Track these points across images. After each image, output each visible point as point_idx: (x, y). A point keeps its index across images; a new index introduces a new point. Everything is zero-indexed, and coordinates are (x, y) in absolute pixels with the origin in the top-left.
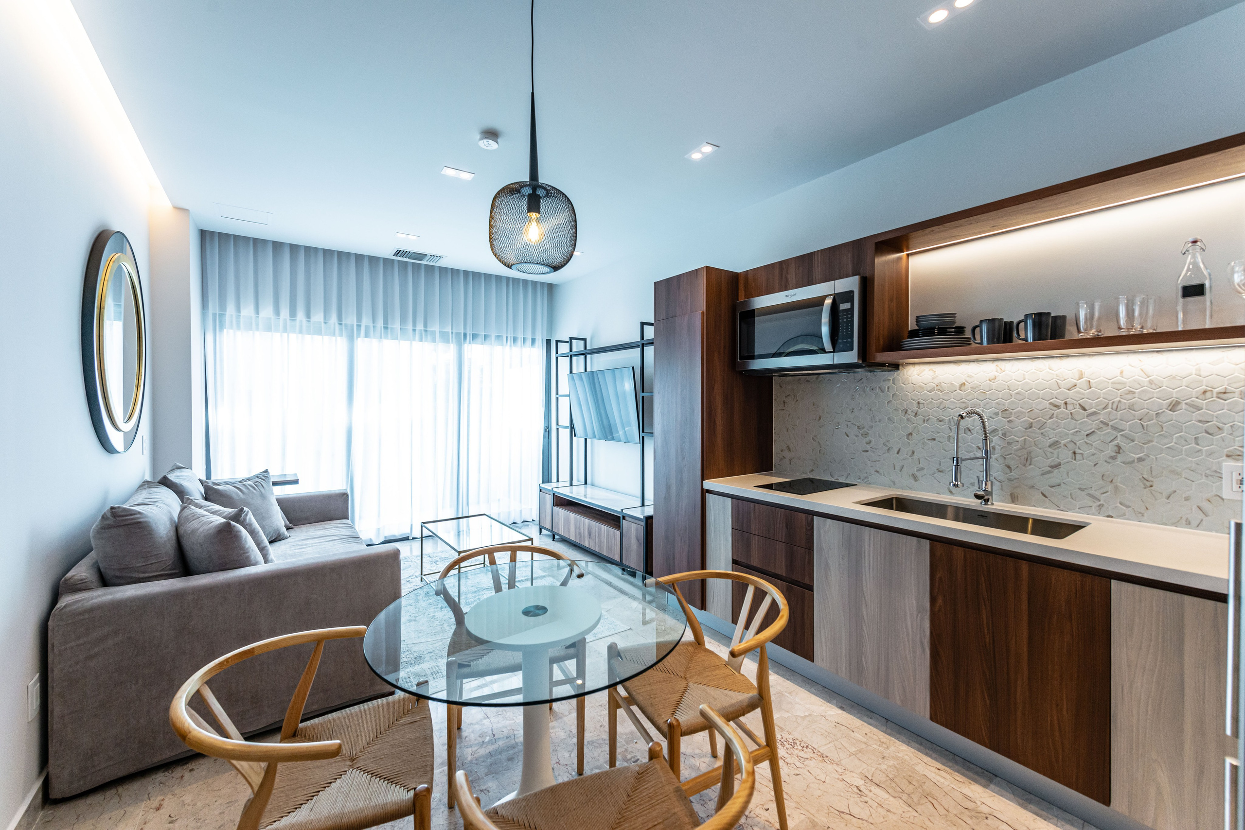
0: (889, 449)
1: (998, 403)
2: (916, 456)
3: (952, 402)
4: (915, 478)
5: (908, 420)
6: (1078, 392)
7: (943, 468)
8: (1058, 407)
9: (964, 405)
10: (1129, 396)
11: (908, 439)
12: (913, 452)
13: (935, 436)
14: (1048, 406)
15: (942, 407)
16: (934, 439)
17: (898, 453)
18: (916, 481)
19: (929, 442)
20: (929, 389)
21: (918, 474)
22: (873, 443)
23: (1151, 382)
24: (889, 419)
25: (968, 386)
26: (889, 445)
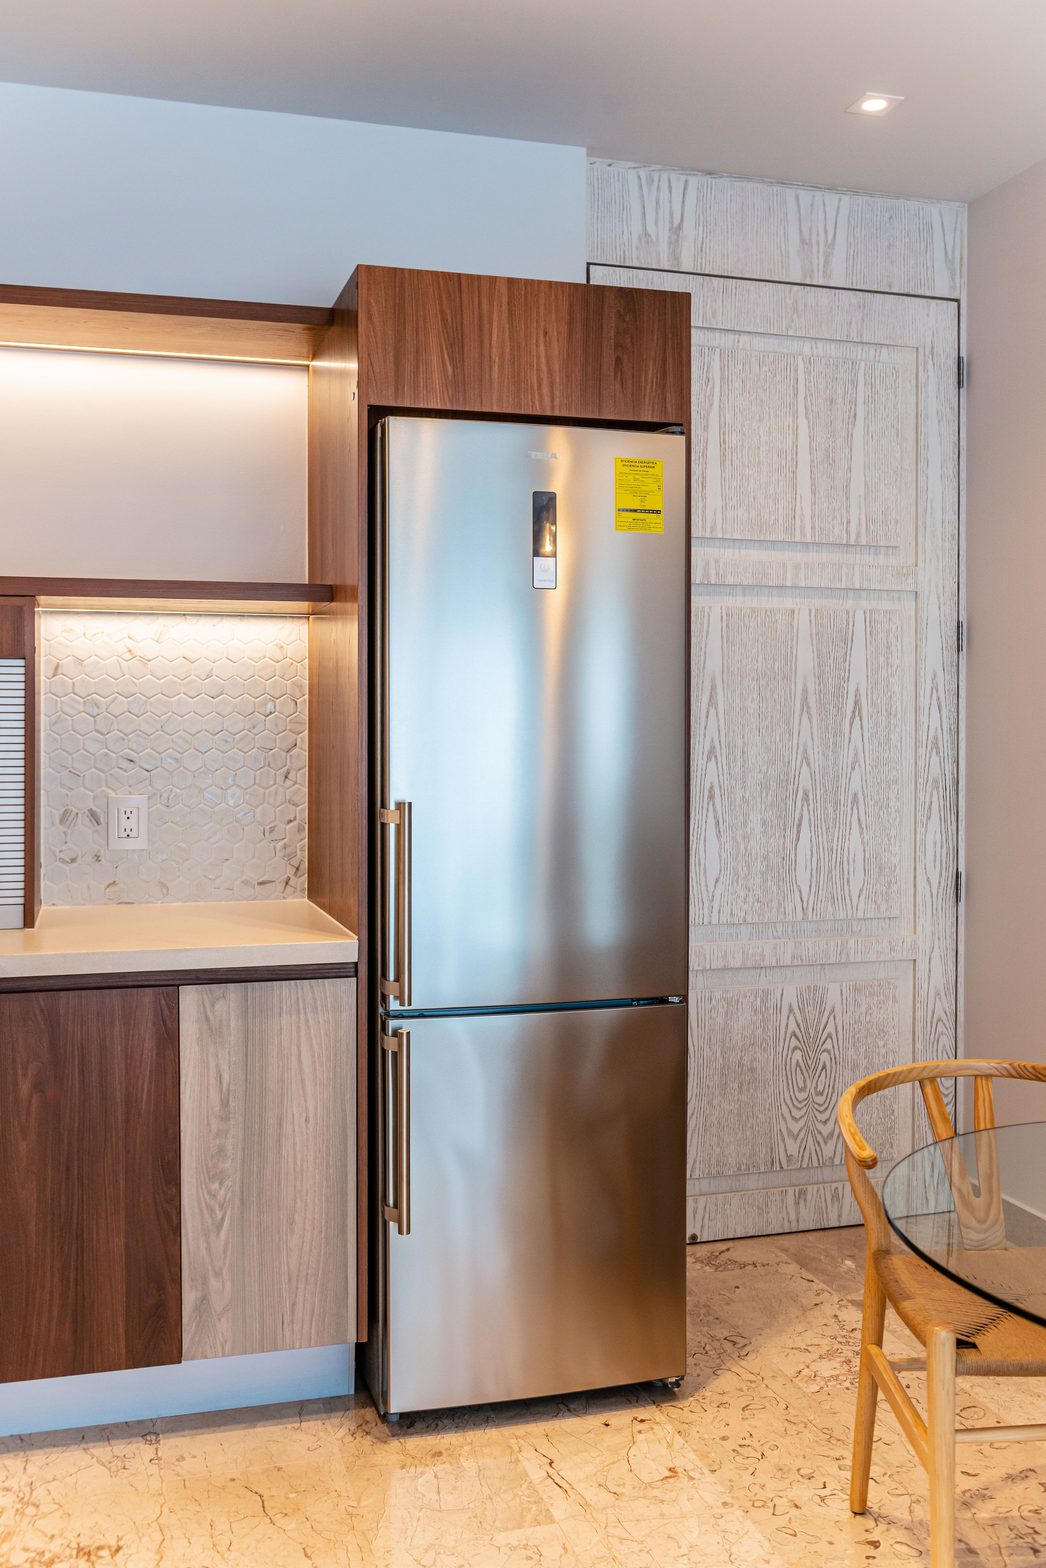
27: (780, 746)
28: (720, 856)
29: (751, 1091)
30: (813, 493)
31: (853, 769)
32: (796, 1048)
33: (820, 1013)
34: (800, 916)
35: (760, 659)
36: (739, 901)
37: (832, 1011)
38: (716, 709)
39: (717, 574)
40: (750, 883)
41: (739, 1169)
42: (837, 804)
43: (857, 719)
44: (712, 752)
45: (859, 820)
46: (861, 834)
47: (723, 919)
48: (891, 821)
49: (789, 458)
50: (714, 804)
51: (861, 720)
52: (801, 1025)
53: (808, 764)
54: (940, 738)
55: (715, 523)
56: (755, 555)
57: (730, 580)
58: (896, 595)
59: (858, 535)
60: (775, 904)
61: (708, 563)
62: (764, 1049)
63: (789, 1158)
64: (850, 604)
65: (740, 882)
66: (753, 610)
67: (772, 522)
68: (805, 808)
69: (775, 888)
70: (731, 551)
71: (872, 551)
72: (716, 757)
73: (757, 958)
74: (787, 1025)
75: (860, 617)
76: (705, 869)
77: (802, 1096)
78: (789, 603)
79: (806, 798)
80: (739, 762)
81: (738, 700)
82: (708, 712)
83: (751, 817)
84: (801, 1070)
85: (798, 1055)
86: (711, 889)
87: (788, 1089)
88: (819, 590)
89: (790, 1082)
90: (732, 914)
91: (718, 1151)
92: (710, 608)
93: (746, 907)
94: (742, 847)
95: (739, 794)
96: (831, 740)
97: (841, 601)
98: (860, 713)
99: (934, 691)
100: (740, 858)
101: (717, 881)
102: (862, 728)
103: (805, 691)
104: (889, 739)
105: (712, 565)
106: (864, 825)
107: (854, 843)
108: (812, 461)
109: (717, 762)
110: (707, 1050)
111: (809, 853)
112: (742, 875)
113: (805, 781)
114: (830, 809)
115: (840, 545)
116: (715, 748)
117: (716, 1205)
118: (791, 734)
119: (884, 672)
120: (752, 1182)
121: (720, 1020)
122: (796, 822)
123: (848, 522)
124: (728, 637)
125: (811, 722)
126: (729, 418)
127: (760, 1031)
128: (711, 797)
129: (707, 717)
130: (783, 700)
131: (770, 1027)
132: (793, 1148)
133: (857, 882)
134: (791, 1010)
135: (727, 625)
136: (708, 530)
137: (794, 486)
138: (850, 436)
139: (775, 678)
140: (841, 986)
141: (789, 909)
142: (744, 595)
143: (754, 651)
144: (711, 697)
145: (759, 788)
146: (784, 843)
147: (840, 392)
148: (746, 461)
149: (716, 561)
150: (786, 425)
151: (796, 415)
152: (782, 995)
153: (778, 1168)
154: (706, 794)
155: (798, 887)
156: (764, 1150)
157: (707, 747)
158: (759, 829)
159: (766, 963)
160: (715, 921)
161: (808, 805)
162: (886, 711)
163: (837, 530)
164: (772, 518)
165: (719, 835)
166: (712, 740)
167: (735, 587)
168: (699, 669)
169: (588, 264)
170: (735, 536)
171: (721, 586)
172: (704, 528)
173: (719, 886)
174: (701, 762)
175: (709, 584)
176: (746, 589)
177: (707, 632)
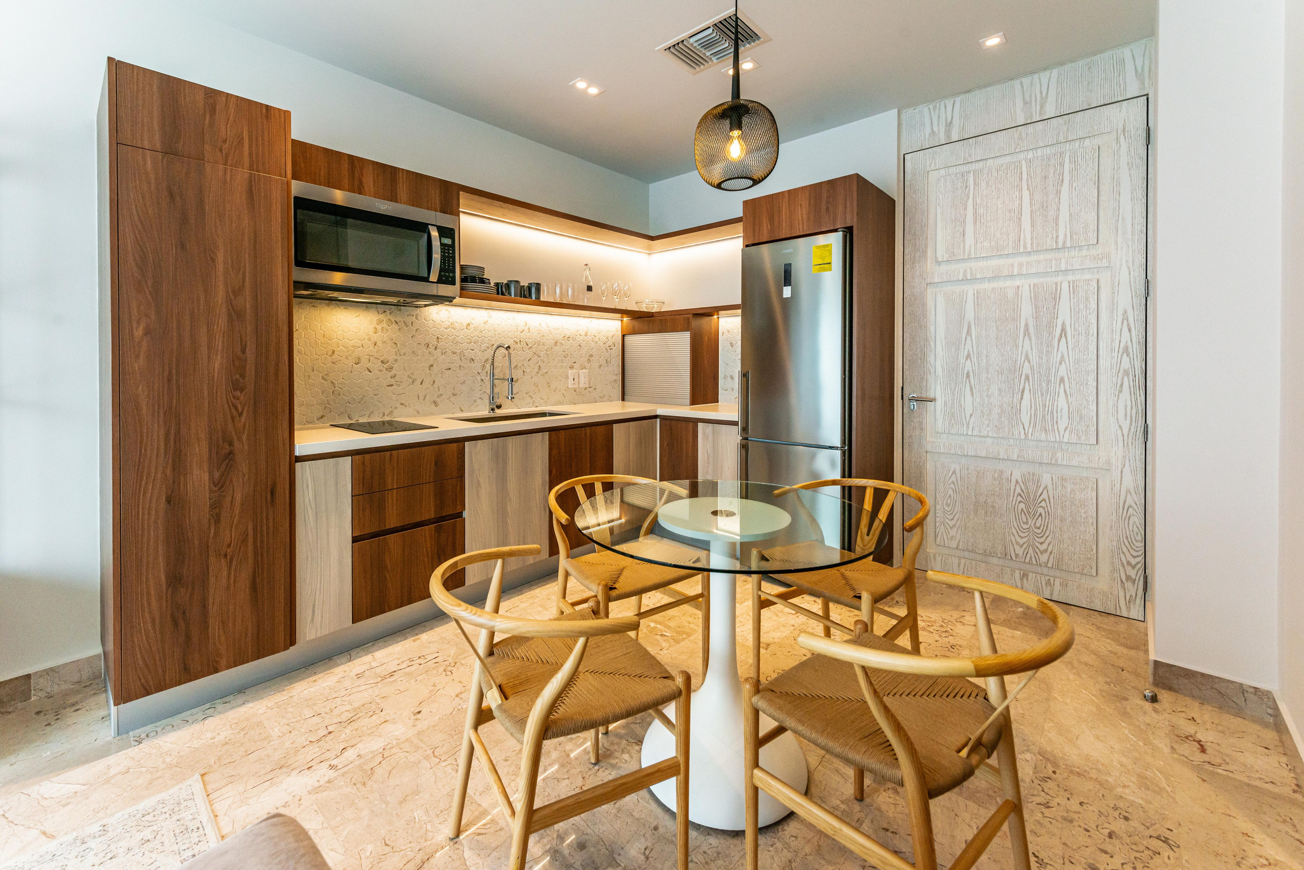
0: (413, 381)
1: (489, 340)
2: (436, 385)
3: (462, 338)
4: (435, 403)
5: (429, 352)
6: (525, 334)
7: (456, 392)
8: (516, 343)
9: (469, 341)
10: (542, 338)
11: (429, 370)
12: (434, 382)
13: (451, 366)
14: (513, 342)
15: (455, 342)
16: (450, 369)
17: (421, 384)
18: (438, 406)
19: (446, 371)
20: (448, 327)
21: (437, 400)
22: (398, 376)
23: (550, 331)
24: (413, 352)
25: (472, 327)
26: (413, 378)
27: (1010, 353)
28: (973, 404)
29: (993, 517)
30: (1032, 226)
31: (1060, 364)
32: (1021, 502)
33: (1037, 487)
34: (1023, 436)
35: (997, 312)
36: (984, 426)
37: (1046, 487)
38: (971, 336)
39: (971, 274)
40: (992, 419)
41: (985, 552)
42: (1049, 382)
43: (1063, 339)
44: (968, 356)
45: (1065, 391)
46: (1067, 398)
47: (975, 433)
48: (1089, 392)
49: (1016, 212)
50: (969, 380)
51: (1066, 338)
52: (1024, 491)
53: (1029, 362)
54: (1130, 346)
55: (970, 252)
56: (995, 262)
57: (979, 276)
58: (1095, 270)
59: (1064, 242)
60: (1006, 429)
61: (966, 270)
62: (1000, 498)
63: (1017, 555)
64: (1060, 279)
65: (985, 416)
66: (993, 289)
67: (1005, 245)
68: (1027, 384)
69: (1007, 422)
70: (981, 263)
71: (1077, 249)
72: (971, 359)
73: (996, 454)
74: (1015, 489)
75: (1065, 286)
76: (964, 409)
77: (1025, 526)
78: (1017, 282)
79: (1027, 378)
80: (984, 361)
81: (984, 332)
82: (966, 338)
83: (992, 387)
84: (1024, 513)
85: (1022, 506)
86: (968, 417)
87: (1016, 521)
88: (1037, 274)
89: (1017, 518)
90: (980, 431)
91: (972, 540)
92: (967, 291)
93: (988, 429)
94: (986, 400)
95: (984, 375)
96: (1045, 350)
97: (1054, 278)
98: (1065, 335)
99: (1125, 321)
100: (985, 405)
101: (971, 415)
102: (1067, 343)
103: (1027, 325)
104: (1088, 349)
105: (968, 270)
106: (1068, 393)
107: (1062, 402)
108: (1032, 211)
109: (971, 361)
110: (966, 492)
111: (1029, 406)
112: (987, 414)
113: (1026, 369)
114: (1044, 385)
115: (1052, 249)
116: (970, 354)
117: (971, 565)
118: (1017, 346)
119: (1084, 312)
120: (995, 561)
121: (974, 480)
122: (1021, 390)
123: (1057, 237)
124: (978, 302)
125: (1031, 341)
126: (979, 201)
127: (998, 489)
128: (968, 376)
129: (966, 340)
130: (1012, 330)
131: (1004, 488)
132: (1020, 551)
133: (1063, 423)
134: (1017, 482)
135: (977, 297)
136: (967, 255)
137: (1020, 225)
138: (1058, 192)
139: (1007, 320)
140: (1052, 475)
141: (1016, 432)
142: (989, 282)
143: (994, 308)
144: (968, 331)
145: (996, 373)
146: (1013, 400)
147: (1052, 171)
148: (989, 219)
149: (971, 269)
150: (1014, 196)
151: (1021, 190)
152: (1011, 474)
153: (1009, 558)
154: (965, 375)
155: (1022, 422)
156: (1000, 547)
157: (966, 354)
158: (997, 393)
159: (1001, 457)
160: (970, 433)
161: (1029, 382)
162: (1085, 333)
163: (1049, 242)
164: (1005, 243)
165: (972, 394)
166: (969, 351)
167: (983, 279)
168: (961, 319)
169: (904, 155)
170: (982, 255)
171: (974, 280)
172: (964, 254)
173: (973, 418)
174: (962, 360)
175: (967, 280)
176: (990, 279)
177: (966, 302)
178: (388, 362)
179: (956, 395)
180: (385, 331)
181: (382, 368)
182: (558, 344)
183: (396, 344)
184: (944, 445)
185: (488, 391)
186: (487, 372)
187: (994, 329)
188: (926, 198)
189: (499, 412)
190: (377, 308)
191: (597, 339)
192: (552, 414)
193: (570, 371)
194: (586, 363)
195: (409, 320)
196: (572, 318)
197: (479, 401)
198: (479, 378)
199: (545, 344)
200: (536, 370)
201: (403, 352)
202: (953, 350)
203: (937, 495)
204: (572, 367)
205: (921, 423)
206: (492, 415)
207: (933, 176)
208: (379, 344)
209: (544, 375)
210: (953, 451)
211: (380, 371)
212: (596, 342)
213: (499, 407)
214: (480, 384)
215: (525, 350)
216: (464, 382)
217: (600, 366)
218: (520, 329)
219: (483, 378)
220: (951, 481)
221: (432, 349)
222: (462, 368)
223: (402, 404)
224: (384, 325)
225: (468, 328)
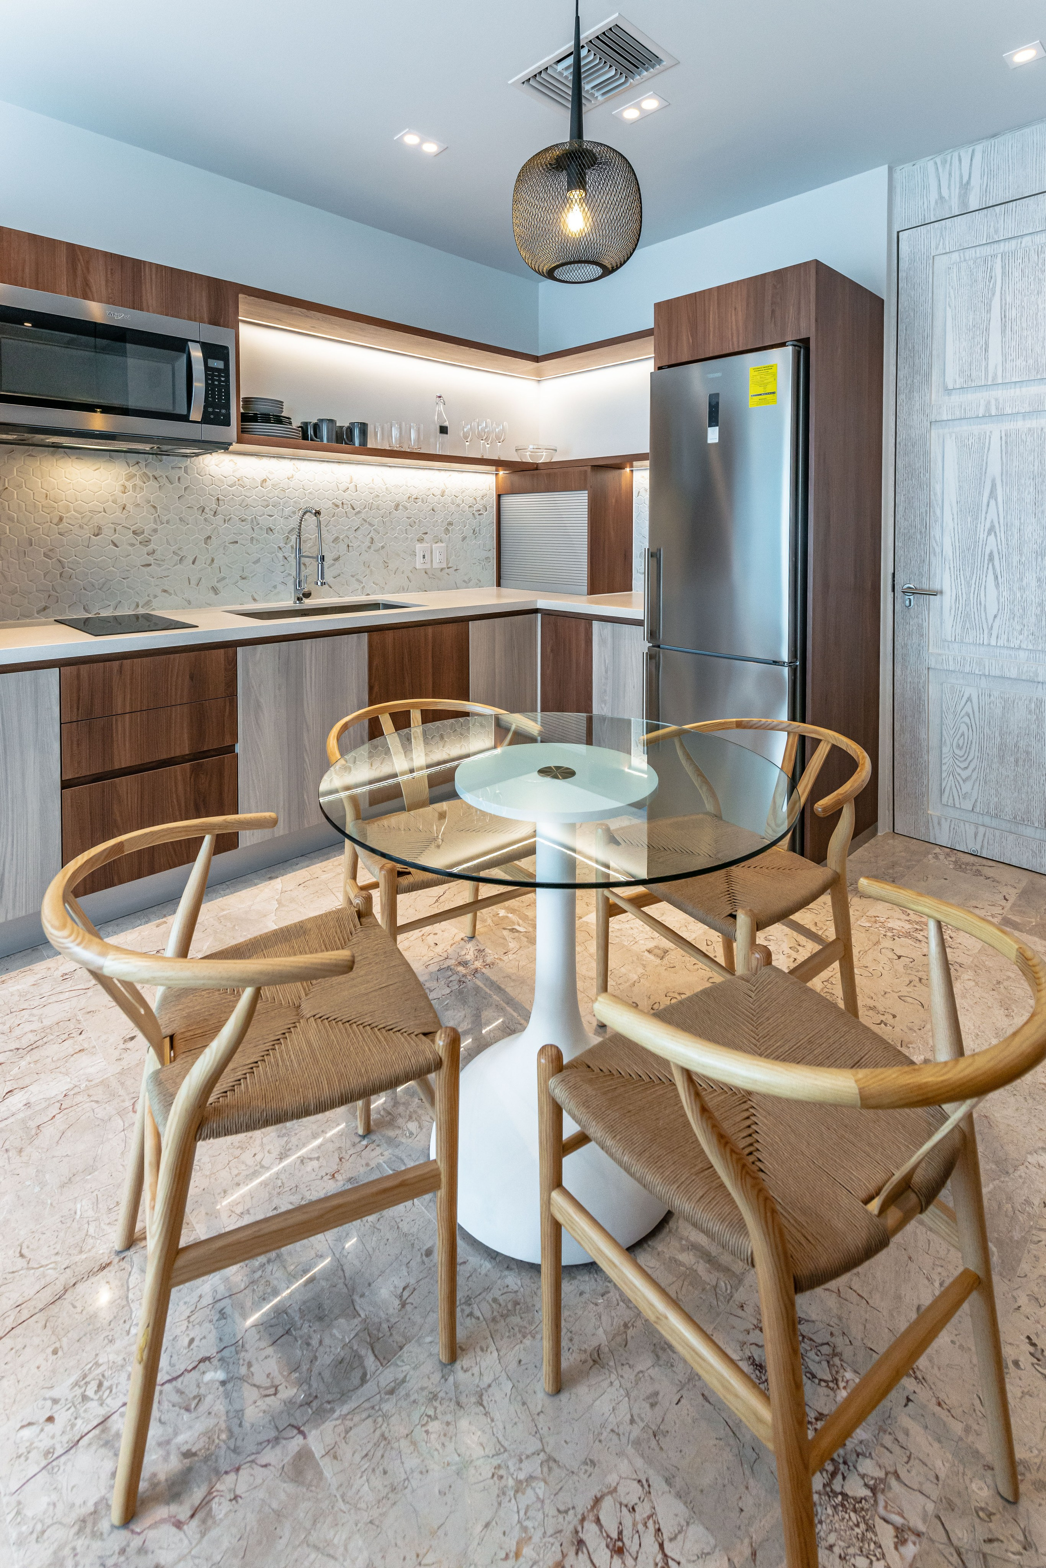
0: (181, 559)
1: (295, 502)
2: (215, 565)
3: (254, 499)
4: (215, 591)
5: (205, 520)
6: (350, 495)
7: (245, 574)
8: (337, 506)
9: (265, 503)
10: (376, 499)
11: (206, 543)
12: (213, 560)
13: (237, 538)
14: (331, 505)
15: (244, 505)
16: (237, 542)
17: (193, 563)
18: (216, 594)
19: (231, 546)
20: (229, 483)
21: (218, 588)
22: (158, 553)
23: (387, 489)
24: (181, 519)
25: (269, 483)
26: (182, 554)
28: (998, 600)
35: (1036, 464)
36: (1015, 633)
38: (996, 500)
39: (997, 408)
40: (1025, 621)
41: (1015, 818)
44: (992, 530)
47: (1001, 643)
50: (993, 565)
55: (996, 374)
56: (1032, 390)
57: (1008, 411)
61: (989, 402)
65: (1016, 619)
66: (1030, 429)
70: (1012, 391)
72: (995, 533)
73: (1032, 674)
76: (984, 607)
80: (1016, 536)
81: (1015, 494)
82: (989, 501)
83: (1027, 574)
86: (990, 621)
90: (1008, 640)
91: (996, 799)
92: (991, 432)
93: (1021, 637)
94: (1018, 595)
95: (1015, 559)
100: (1016, 603)
101: (995, 617)
105: (993, 402)
109: (996, 536)
110: (987, 729)
112: (1018, 614)
116: (994, 526)
117: (994, 836)
121: (998, 711)
124: (1006, 449)
126: (1009, 299)
128: (991, 558)
129: (988, 506)
135: (1006, 442)
136: (990, 379)
142: (1024, 420)
143: (1031, 458)
144: (991, 492)
145: (1034, 555)
148: (1024, 325)
149: (996, 400)
154: (987, 558)
156: (1038, 811)
157: (988, 525)
158: (1032, 583)
159: (1039, 679)
160: (992, 643)
165: (997, 586)
166: (992, 522)
167: (1014, 415)
168: (981, 474)
169: (898, 233)
170: (1014, 380)
171: (1001, 416)
172: (986, 378)
173: (998, 619)
174: (983, 536)
175: (990, 416)
176: (1025, 415)
177: (989, 449)
178: (143, 533)
179: (973, 586)
180: (138, 489)
181: (134, 542)
182: (401, 507)
183: (154, 507)
184: (954, 659)
185: (294, 574)
186: (292, 547)
187: (1031, 489)
188: (930, 295)
189: (308, 603)
190: (126, 458)
191: (458, 501)
192: (388, 606)
193: (419, 546)
194: (443, 535)
195: (175, 474)
196: (421, 471)
197: (281, 587)
198: (280, 555)
199: (380, 508)
200: (367, 543)
201: (165, 519)
202: (969, 519)
203: (944, 732)
204: (421, 540)
205: (920, 626)
206: (298, 606)
207: (941, 263)
208: (130, 507)
209: (378, 550)
210: (967, 669)
211: (132, 545)
212: (458, 505)
213: (307, 595)
214: (282, 563)
215: (349, 516)
216: (257, 561)
217: (464, 539)
218: (342, 487)
219: (286, 555)
220: (963, 713)
221: (209, 515)
222: (254, 542)
223: (165, 591)
224: (138, 482)
225: (264, 485)
